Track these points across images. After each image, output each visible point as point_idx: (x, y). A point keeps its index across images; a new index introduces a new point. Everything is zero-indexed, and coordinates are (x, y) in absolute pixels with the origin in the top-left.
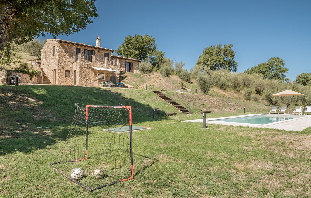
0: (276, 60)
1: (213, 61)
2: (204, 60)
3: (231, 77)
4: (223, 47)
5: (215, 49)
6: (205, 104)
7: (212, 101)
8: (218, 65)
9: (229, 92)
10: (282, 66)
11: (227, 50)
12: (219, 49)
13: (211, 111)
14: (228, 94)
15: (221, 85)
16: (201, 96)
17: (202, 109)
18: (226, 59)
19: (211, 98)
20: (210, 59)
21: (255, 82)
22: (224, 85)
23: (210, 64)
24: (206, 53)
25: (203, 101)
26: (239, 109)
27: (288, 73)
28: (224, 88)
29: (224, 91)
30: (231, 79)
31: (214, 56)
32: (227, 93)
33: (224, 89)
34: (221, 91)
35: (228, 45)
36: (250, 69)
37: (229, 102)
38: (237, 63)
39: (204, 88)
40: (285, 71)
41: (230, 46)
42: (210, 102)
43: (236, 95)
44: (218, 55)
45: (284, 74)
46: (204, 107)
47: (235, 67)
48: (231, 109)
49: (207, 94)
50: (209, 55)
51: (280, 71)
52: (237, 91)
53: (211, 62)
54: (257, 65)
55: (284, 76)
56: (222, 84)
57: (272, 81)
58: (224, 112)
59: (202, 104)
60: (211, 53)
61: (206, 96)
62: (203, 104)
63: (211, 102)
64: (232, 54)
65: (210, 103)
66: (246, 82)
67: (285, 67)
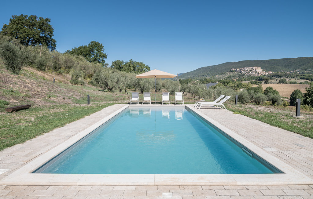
0: (96, 45)
1: (24, 34)
2: (11, 31)
3: (50, 56)
4: (38, 20)
5: (27, 19)
6: (14, 90)
7: (29, 85)
8: (32, 41)
9: (50, 74)
10: (102, 52)
11: (43, 24)
12: (33, 20)
13: (30, 106)
14: (49, 77)
15: (39, 64)
16: (7, 75)
17: (8, 101)
18: (42, 35)
19: (27, 81)
20: (21, 31)
21: (78, 64)
22: (43, 65)
23: (20, 37)
24: (13, 22)
25: (11, 86)
26: (74, 96)
27: (107, 58)
28: (43, 68)
29: (42, 72)
30: (51, 58)
31: (26, 28)
32: (47, 75)
33: (43, 70)
34: (38, 72)
35: (45, 19)
36: (71, 50)
37: (57, 86)
38: (55, 41)
39: (13, 63)
40: (105, 56)
41: (48, 20)
42: (25, 87)
43: (59, 78)
44: (31, 27)
45: (104, 59)
46: (14, 97)
47: (54, 46)
48: (64, 99)
49: (18, 74)
50: (19, 25)
51: (100, 56)
52: (59, 73)
53: (21, 35)
54: (77, 47)
55: (104, 61)
56: (40, 62)
57: (96, 65)
58: (55, 104)
59: (9, 90)
60: (22, 23)
61: (17, 76)
62: (12, 91)
63: (28, 87)
64: (50, 31)
65: (26, 89)
66: (68, 63)
67: (104, 53)
